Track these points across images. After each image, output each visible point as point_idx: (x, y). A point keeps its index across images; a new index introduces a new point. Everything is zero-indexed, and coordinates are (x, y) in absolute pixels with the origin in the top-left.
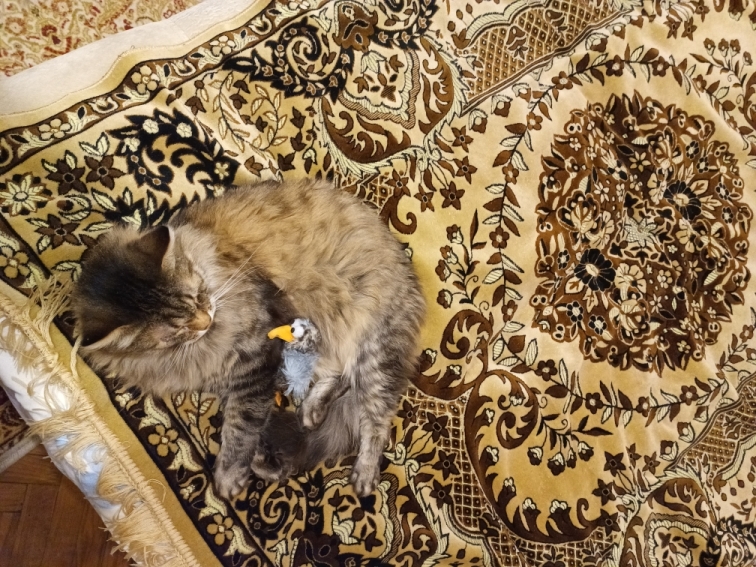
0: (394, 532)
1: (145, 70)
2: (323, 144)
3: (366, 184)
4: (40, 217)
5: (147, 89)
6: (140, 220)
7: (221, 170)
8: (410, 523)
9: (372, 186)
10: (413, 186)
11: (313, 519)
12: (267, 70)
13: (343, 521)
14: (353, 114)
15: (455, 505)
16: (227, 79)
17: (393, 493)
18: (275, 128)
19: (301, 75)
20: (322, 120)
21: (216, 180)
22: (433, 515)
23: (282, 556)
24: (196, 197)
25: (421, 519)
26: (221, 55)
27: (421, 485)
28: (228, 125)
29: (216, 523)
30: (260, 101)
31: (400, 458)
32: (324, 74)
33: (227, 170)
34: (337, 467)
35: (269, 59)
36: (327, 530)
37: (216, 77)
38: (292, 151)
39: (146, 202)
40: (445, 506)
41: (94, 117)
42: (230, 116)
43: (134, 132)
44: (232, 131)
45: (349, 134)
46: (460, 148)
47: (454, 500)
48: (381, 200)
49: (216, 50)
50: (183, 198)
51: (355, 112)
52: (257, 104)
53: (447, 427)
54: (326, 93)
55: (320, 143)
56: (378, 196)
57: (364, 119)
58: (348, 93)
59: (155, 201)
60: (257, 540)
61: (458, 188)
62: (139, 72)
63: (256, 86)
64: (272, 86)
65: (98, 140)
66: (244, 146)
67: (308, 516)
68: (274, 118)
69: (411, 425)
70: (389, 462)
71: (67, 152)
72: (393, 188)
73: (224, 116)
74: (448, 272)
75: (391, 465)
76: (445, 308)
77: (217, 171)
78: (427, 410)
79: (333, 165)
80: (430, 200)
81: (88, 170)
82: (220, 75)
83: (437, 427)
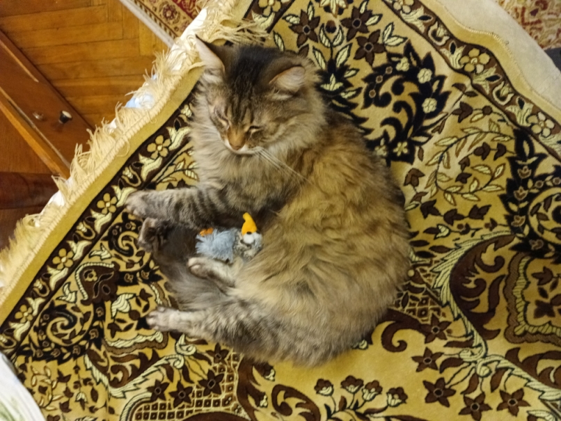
0: (122, 348)
1: (485, 58)
2: (458, 242)
3: (427, 293)
4: (316, 11)
5: (465, 64)
6: (335, 89)
7: (402, 148)
8: (132, 362)
9: (426, 299)
10: (437, 345)
11: (129, 277)
12: (526, 171)
13: (129, 303)
14: (504, 271)
15: (151, 404)
16: (504, 136)
17: (153, 345)
18: (463, 191)
19: (531, 207)
20: (486, 238)
21: (391, 146)
22: (141, 383)
23: (100, 256)
24: (369, 131)
25: (137, 372)
26: (529, 125)
27: (164, 371)
28: (451, 145)
29: (111, 199)
30: (488, 172)
31: (182, 349)
32: (543, 233)
33: (402, 153)
34: (167, 294)
35: (539, 172)
36: (121, 290)
37: (503, 125)
38: (443, 212)
39: (351, 89)
40: (150, 394)
41: (422, 29)
42: (463, 146)
43: (415, 63)
44: (446, 150)
45: (479, 269)
46: (500, 400)
47: (154, 403)
48: (414, 311)
49: (533, 119)
50: (364, 120)
51: (507, 273)
52: (485, 170)
53: (212, 394)
54: (520, 238)
55: (458, 239)
56: (417, 308)
57: (502, 285)
58: (528, 263)
59: (354, 96)
60: (106, 234)
61: (450, 399)
62: (481, 53)
63: (504, 165)
64: (509, 181)
65: (398, 37)
66: (433, 164)
67: (130, 273)
68: (472, 189)
69: (212, 359)
70: (177, 339)
71: (380, 16)
72: (429, 322)
73: (459, 140)
74: (353, 390)
75: (174, 341)
76: (315, 388)
77: (399, 145)
78: (226, 374)
79: (439, 256)
80: (428, 366)
81: (367, 36)
82: (506, 129)
83: (211, 384)
